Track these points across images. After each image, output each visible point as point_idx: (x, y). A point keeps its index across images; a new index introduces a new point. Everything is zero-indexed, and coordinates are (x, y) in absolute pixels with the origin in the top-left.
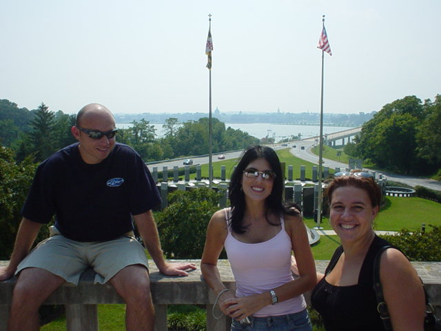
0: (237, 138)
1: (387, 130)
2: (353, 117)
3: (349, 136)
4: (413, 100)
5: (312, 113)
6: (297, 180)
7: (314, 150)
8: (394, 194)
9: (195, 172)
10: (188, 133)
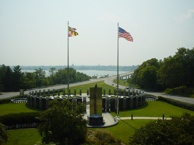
0: (81, 76)
1: (144, 73)
2: (130, 67)
3: (128, 75)
4: (155, 60)
5: (113, 66)
6: (107, 94)
7: (114, 81)
8: (149, 100)
9: (62, 92)
10: (60, 74)
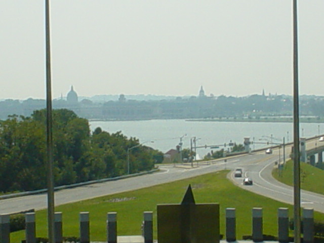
0: (116, 152)
5: (270, 96)
7: (279, 173)
9: (23, 228)
10: (10, 143)
